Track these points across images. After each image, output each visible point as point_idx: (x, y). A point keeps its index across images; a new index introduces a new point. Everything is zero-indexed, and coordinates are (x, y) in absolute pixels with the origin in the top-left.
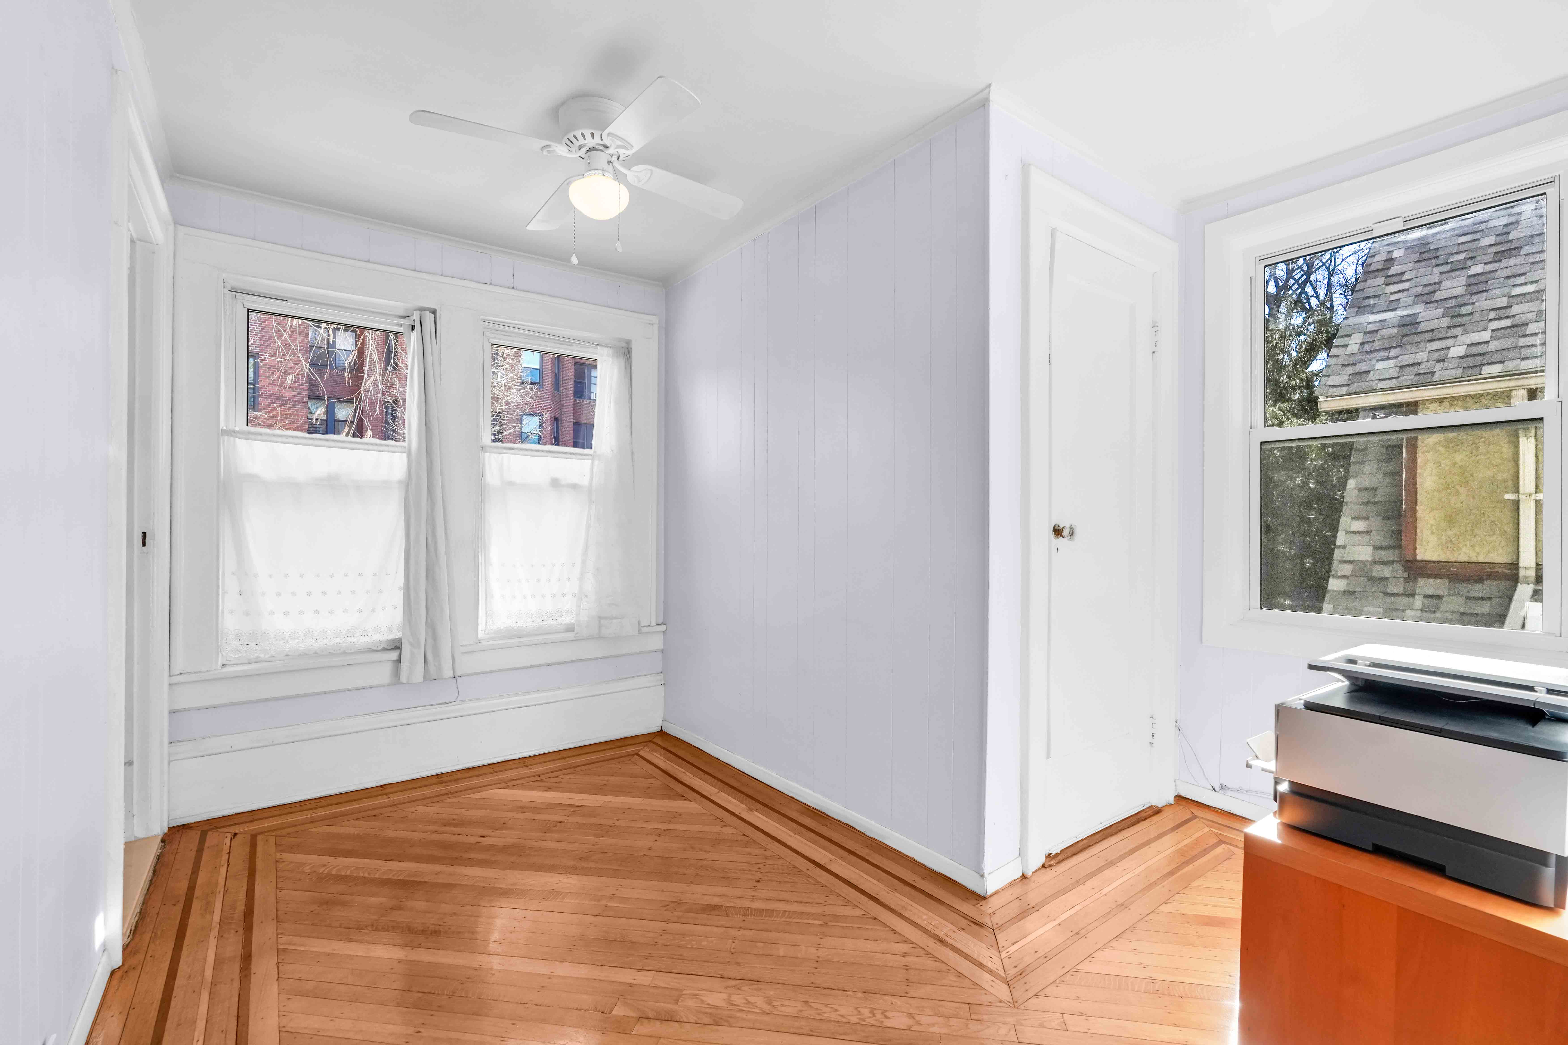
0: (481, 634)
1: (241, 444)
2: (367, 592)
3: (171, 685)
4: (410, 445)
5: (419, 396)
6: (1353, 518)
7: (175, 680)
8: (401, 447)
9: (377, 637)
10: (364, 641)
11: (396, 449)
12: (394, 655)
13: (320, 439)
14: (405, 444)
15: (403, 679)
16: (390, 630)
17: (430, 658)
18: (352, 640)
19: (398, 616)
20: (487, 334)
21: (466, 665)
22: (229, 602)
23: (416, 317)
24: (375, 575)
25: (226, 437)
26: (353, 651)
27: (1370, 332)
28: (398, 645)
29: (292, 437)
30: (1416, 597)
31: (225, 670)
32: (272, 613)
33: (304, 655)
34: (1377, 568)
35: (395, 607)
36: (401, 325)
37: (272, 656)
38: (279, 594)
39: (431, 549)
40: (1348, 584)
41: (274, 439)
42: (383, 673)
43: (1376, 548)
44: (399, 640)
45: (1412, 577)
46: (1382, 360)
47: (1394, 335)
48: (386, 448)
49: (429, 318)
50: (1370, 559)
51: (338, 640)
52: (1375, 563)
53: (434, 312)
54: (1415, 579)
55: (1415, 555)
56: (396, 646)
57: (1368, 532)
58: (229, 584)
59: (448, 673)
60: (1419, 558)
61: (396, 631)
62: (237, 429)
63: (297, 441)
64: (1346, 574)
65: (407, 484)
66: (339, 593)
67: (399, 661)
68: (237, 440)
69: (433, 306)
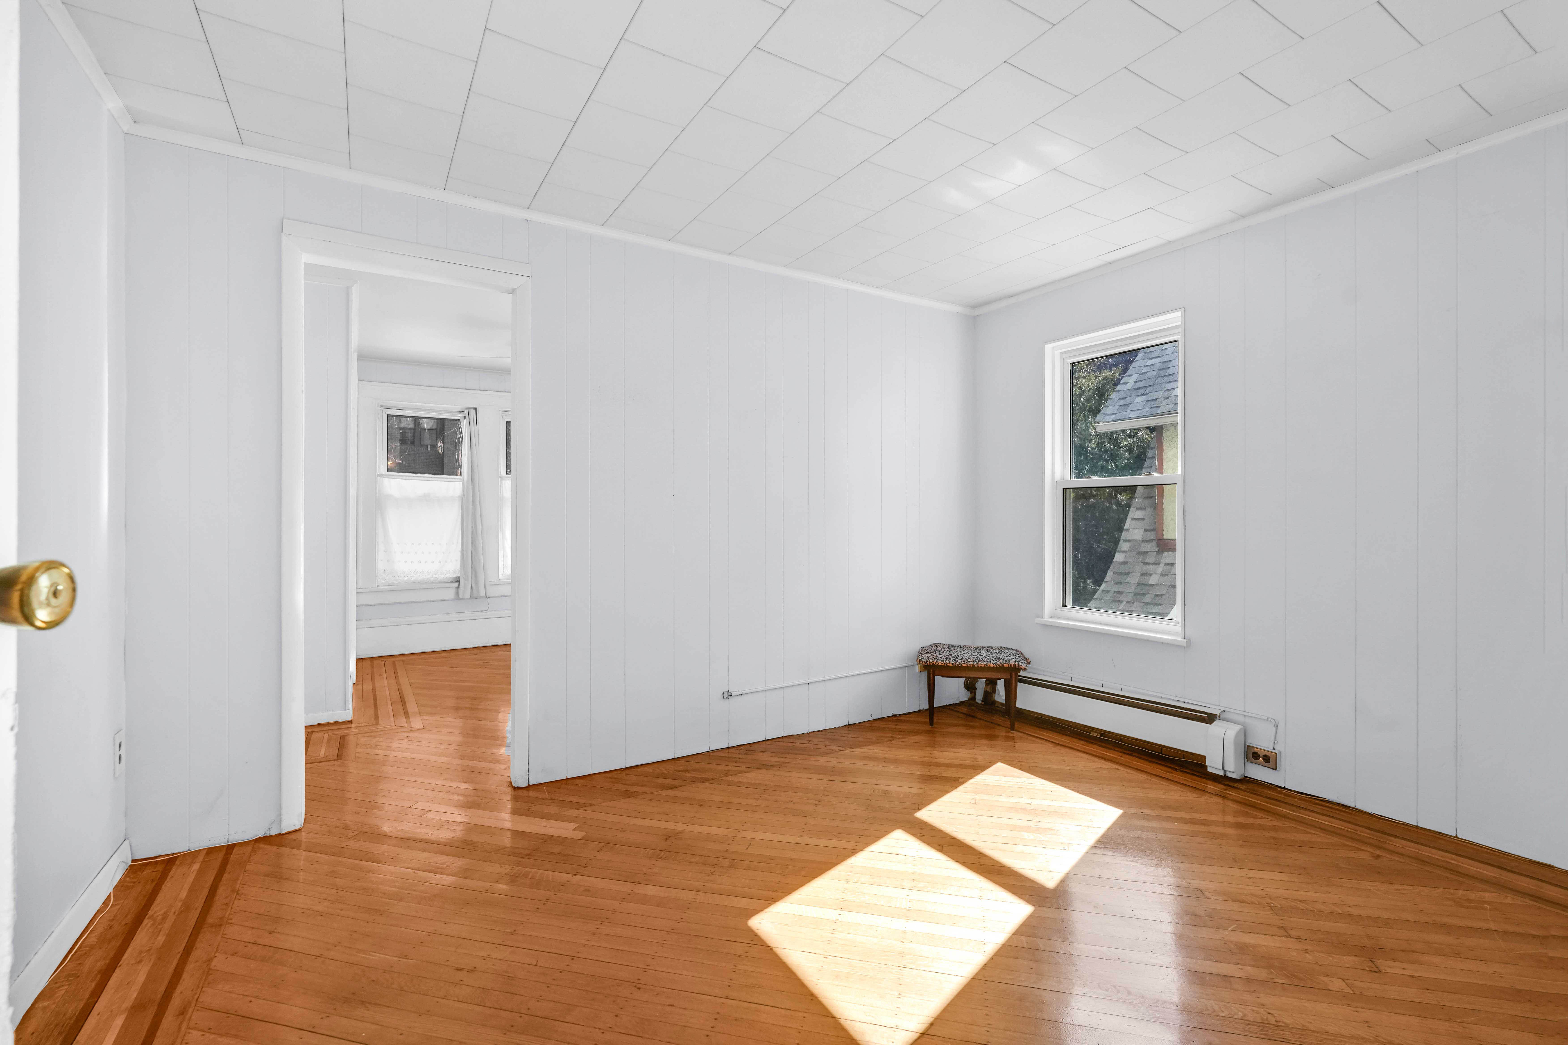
0: (501, 576)
1: (386, 481)
2: (443, 553)
3: (357, 593)
4: (463, 478)
5: (468, 453)
6: (1137, 509)
7: (359, 591)
8: (459, 479)
9: (448, 575)
10: (441, 577)
11: (457, 480)
12: (456, 585)
13: (421, 477)
14: (461, 477)
15: (461, 596)
16: (454, 572)
17: (473, 585)
18: (437, 576)
19: (458, 565)
20: (504, 417)
21: (491, 592)
22: (381, 555)
23: (466, 412)
24: (447, 544)
25: (379, 478)
26: (436, 582)
27: (1142, 374)
28: (458, 580)
29: (408, 476)
30: (1160, 565)
31: (379, 587)
32: (399, 561)
33: (414, 582)
34: (1143, 545)
35: (457, 561)
36: (459, 416)
37: (399, 583)
38: (402, 553)
39: (474, 530)
40: (1125, 557)
41: (400, 477)
42: (450, 593)
43: (1146, 530)
44: (459, 578)
45: (1160, 551)
46: (1140, 395)
47: (1153, 376)
48: (452, 480)
49: (473, 412)
50: (1141, 539)
51: (430, 576)
52: (1143, 541)
53: (475, 409)
54: (1163, 552)
55: (1163, 535)
56: (457, 580)
57: (1143, 519)
58: (381, 547)
59: (482, 594)
60: (1165, 537)
61: (457, 573)
62: (383, 473)
63: (410, 478)
64: (1126, 550)
65: (463, 498)
66: (430, 553)
67: (459, 587)
68: (384, 479)
69: (475, 406)
